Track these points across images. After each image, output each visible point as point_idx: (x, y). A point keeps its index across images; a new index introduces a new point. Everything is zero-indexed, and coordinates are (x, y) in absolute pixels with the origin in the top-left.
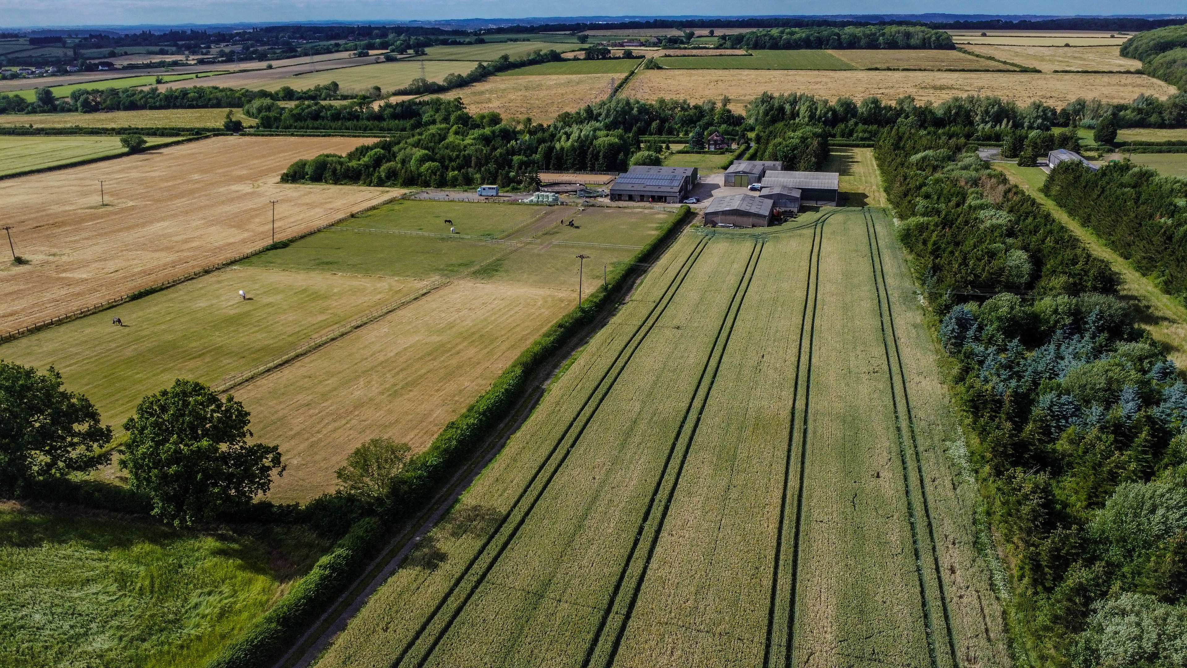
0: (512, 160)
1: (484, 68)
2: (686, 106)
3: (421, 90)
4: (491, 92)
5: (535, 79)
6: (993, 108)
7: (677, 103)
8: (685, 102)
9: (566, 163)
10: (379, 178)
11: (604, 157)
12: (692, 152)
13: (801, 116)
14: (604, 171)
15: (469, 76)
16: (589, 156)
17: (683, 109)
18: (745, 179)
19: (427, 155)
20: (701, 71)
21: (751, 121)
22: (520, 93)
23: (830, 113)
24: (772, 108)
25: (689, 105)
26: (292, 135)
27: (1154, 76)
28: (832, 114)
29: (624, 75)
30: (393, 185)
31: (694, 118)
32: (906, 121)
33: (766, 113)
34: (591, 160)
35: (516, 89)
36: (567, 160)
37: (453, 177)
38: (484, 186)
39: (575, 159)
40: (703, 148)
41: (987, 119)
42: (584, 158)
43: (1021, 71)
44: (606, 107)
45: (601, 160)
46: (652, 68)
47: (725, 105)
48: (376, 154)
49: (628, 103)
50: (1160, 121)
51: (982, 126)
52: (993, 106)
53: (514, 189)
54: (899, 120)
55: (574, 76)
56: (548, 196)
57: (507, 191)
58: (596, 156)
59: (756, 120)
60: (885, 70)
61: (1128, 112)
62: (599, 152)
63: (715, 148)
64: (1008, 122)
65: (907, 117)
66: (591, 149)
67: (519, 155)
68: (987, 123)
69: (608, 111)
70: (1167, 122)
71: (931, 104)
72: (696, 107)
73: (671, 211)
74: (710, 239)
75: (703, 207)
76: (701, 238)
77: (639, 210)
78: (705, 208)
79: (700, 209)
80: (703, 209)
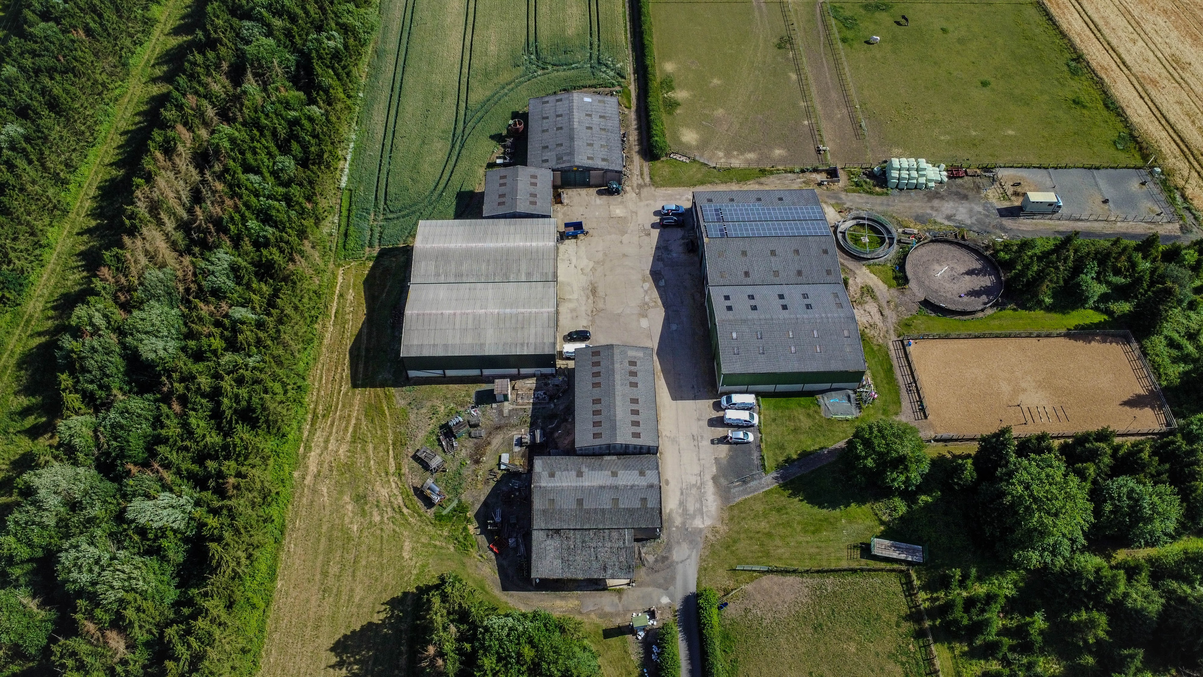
73: (683, 159)
74: (591, 44)
75: (645, 191)
76: (602, 44)
77: (737, 163)
78: (640, 186)
79: (645, 185)
80: (640, 181)
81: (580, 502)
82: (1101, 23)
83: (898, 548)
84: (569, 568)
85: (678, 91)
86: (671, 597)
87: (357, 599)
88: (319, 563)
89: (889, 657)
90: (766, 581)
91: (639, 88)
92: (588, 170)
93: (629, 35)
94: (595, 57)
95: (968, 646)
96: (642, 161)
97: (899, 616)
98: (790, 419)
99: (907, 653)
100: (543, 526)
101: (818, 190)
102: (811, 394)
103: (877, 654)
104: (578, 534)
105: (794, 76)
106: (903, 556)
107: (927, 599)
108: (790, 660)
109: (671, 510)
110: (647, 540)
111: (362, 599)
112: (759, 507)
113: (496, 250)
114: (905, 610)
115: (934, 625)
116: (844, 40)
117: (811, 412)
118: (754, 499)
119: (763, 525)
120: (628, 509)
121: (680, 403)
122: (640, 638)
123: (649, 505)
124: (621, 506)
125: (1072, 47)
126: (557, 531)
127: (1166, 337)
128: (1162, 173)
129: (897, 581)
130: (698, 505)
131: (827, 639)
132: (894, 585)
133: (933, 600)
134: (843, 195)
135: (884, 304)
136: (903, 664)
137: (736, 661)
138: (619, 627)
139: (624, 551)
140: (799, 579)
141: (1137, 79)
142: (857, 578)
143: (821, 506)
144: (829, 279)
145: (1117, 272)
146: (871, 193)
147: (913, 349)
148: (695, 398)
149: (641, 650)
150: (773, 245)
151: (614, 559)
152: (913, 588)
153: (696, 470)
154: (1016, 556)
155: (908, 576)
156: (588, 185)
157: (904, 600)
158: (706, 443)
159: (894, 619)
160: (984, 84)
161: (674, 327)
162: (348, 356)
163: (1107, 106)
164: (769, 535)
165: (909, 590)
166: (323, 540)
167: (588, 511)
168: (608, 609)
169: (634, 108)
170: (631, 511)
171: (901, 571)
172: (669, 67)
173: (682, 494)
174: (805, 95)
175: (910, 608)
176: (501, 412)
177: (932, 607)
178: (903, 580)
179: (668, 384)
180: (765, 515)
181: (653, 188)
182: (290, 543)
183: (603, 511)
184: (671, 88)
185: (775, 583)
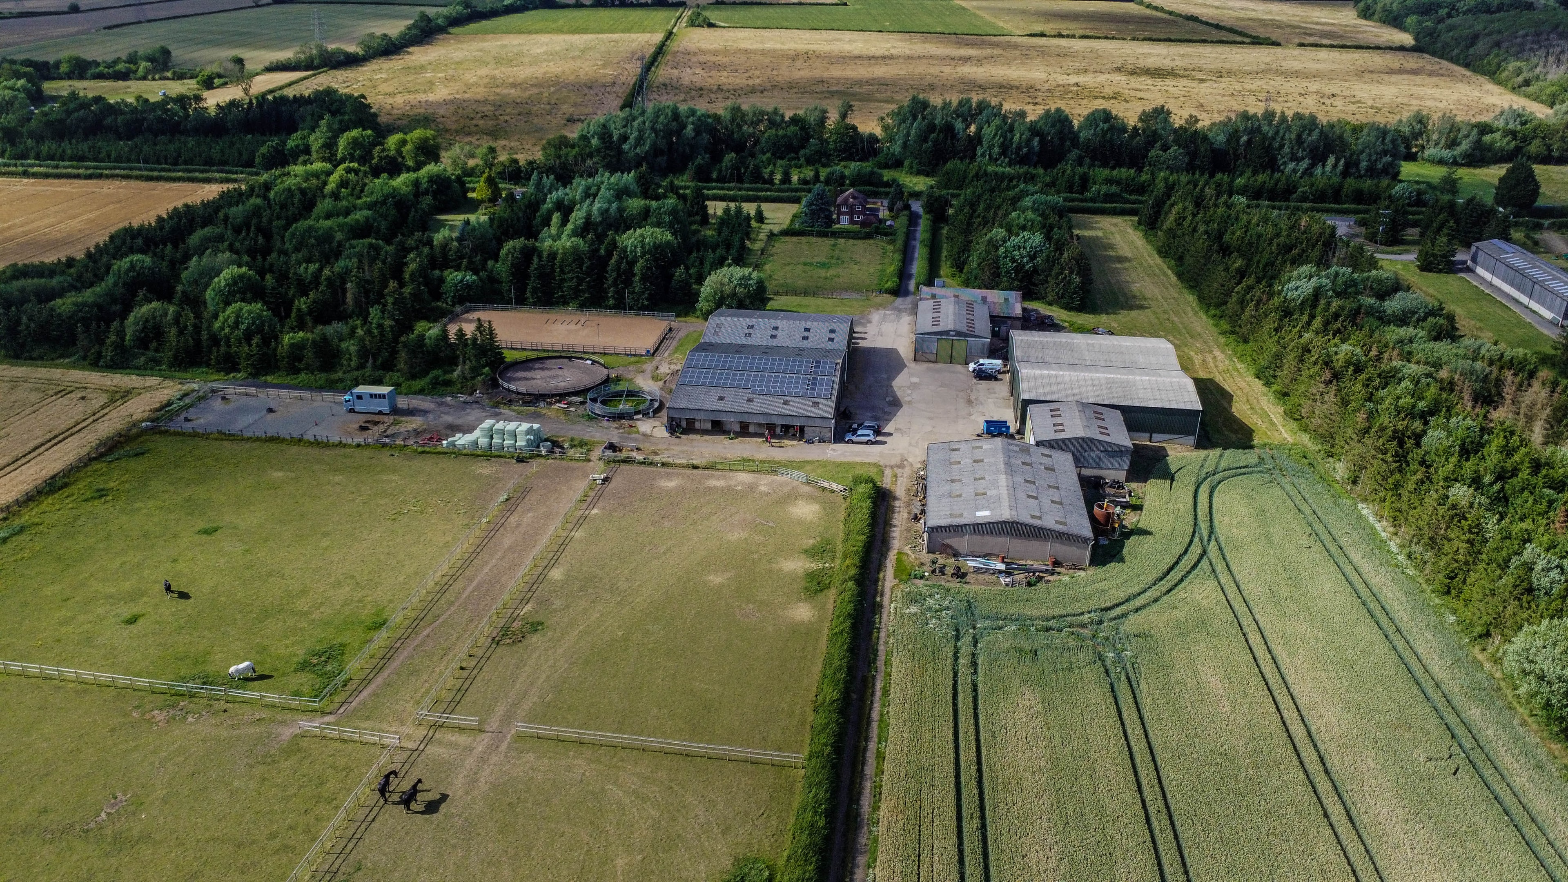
0: (442, 280)
1: (429, 20)
2: (778, 119)
3: (316, 62)
4: (436, 65)
5: (514, 42)
6: (1309, 135)
7: (762, 113)
8: (776, 111)
9: (560, 287)
10: (120, 347)
11: (644, 278)
12: (810, 234)
13: (985, 143)
14: (643, 308)
15: (403, 36)
16: (611, 276)
17: (772, 123)
18: (960, 346)
19: (241, 277)
20: (776, 32)
21: (897, 148)
22: (484, 71)
23: (1037, 139)
24: (932, 128)
25: (783, 116)
26: (25, 174)
27: (1442, 57)
28: (1040, 142)
29: (658, 37)
30: (151, 367)
31: (795, 142)
32: (1166, 155)
33: (923, 137)
34: (615, 284)
35: (479, 62)
36: (563, 280)
37: (292, 345)
38: (361, 389)
39: (580, 281)
40: (830, 222)
41: (1300, 154)
42: (600, 279)
43: (1253, 43)
44: (635, 124)
45: (637, 286)
46: (699, 26)
47: (844, 116)
48: (132, 266)
49: (676, 115)
50: (1546, 153)
51: (1291, 166)
52: (1311, 131)
53: (439, 387)
54: (1152, 153)
55: (577, 37)
56: (514, 436)
57: (421, 392)
58: (626, 277)
59: (905, 145)
60: (1054, 36)
61: (1497, 136)
62: (632, 264)
63: (852, 222)
64: (1337, 160)
65: (1165, 148)
66: (615, 257)
67: (458, 268)
68: (1298, 160)
69: (641, 131)
70: (1555, 154)
71: (1197, 121)
72: (795, 120)
73: (826, 484)
74: (974, 664)
75: (895, 461)
76: (950, 661)
77: (745, 477)
78: (901, 466)
79: (892, 467)
80: (899, 471)
85: (800, 572)
91: (877, 581)
93: (879, 685)
94: (967, 639)
96: (892, 488)
169: (892, 556)
172: (803, 612)
181: (881, 463)
184: (811, 576)
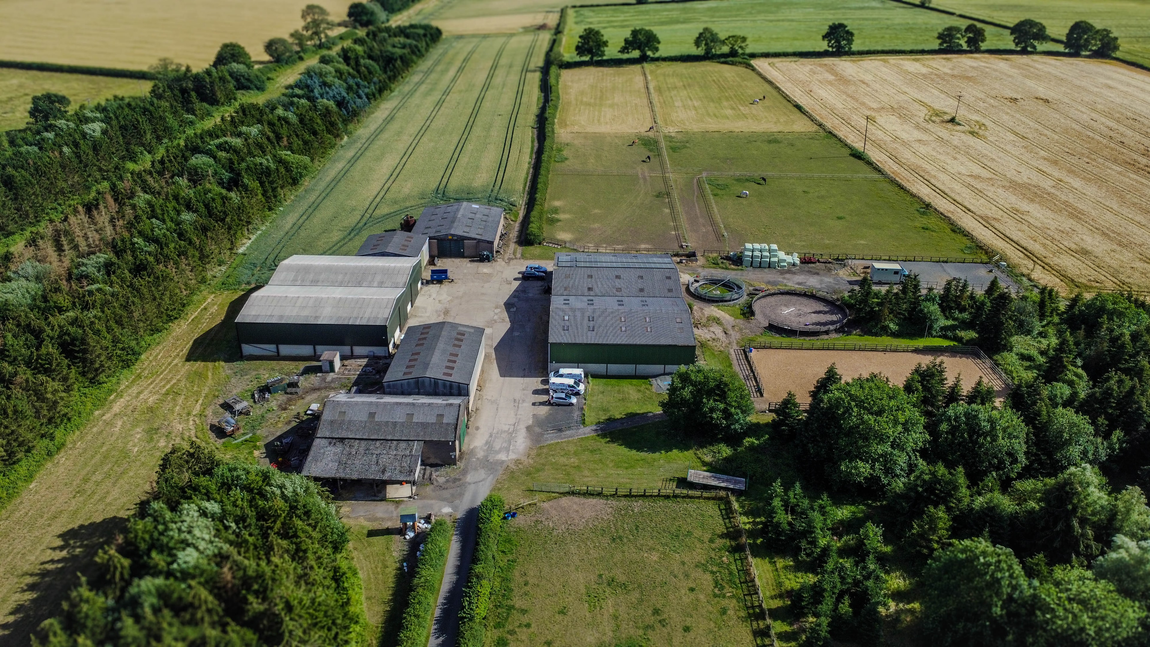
73: (556, 246)
74: (492, 190)
75: (514, 261)
76: (501, 190)
78: (510, 259)
79: (516, 259)
81: (372, 415)
82: (947, 191)
83: (719, 479)
84: (344, 469)
85: (562, 215)
86: (455, 508)
87: (108, 500)
88: (84, 472)
89: (697, 566)
90: (565, 501)
91: (526, 212)
92: (461, 239)
93: (527, 188)
94: (493, 196)
95: (794, 561)
96: (517, 247)
97: (714, 534)
98: (619, 392)
99: (720, 565)
100: (327, 434)
101: (678, 266)
102: (645, 377)
103: (683, 563)
104: (363, 444)
105: (667, 211)
106: (723, 485)
107: (749, 523)
108: (578, 563)
109: (475, 447)
110: (441, 466)
111: (115, 499)
112: (572, 448)
113: (356, 267)
114: (721, 529)
115: (755, 543)
116: (715, 195)
117: (642, 389)
118: (568, 442)
119: (574, 461)
120: (422, 424)
121: (508, 379)
122: (407, 537)
123: (445, 421)
124: (415, 420)
125: (921, 200)
126: (342, 440)
127: (1017, 354)
128: (1008, 266)
129: (716, 508)
130: (505, 445)
131: (625, 548)
132: (712, 510)
133: (754, 523)
134: (700, 270)
135: (730, 328)
136: (712, 572)
137: (514, 561)
138: (388, 529)
139: (408, 458)
140: (603, 501)
141: (982, 218)
142: (669, 503)
143: (639, 449)
144: (669, 294)
145: (962, 310)
146: (727, 269)
147: (754, 355)
148: (524, 376)
149: (406, 548)
150: (620, 272)
151: (397, 464)
152: (732, 512)
153: (512, 421)
154: (843, 468)
155: (728, 503)
156: (462, 256)
157: (721, 522)
158: (528, 405)
159: (707, 536)
160: (839, 218)
161: (516, 334)
162: (191, 343)
163: (954, 231)
164: (578, 467)
165: (728, 513)
166: (98, 456)
167: (379, 424)
168: (380, 515)
169: (519, 222)
170: (424, 425)
171: (721, 499)
173: (491, 436)
174: (674, 219)
175: (727, 528)
176: (324, 379)
177: (753, 530)
178: (723, 507)
179: (499, 367)
180: (576, 454)
181: (522, 260)
182: (61, 457)
183: (395, 424)
184: (556, 213)
185: (576, 503)
